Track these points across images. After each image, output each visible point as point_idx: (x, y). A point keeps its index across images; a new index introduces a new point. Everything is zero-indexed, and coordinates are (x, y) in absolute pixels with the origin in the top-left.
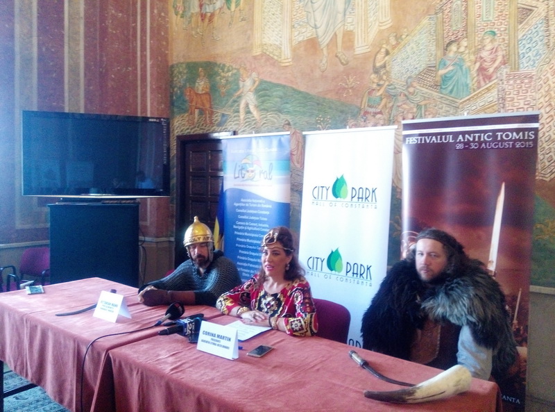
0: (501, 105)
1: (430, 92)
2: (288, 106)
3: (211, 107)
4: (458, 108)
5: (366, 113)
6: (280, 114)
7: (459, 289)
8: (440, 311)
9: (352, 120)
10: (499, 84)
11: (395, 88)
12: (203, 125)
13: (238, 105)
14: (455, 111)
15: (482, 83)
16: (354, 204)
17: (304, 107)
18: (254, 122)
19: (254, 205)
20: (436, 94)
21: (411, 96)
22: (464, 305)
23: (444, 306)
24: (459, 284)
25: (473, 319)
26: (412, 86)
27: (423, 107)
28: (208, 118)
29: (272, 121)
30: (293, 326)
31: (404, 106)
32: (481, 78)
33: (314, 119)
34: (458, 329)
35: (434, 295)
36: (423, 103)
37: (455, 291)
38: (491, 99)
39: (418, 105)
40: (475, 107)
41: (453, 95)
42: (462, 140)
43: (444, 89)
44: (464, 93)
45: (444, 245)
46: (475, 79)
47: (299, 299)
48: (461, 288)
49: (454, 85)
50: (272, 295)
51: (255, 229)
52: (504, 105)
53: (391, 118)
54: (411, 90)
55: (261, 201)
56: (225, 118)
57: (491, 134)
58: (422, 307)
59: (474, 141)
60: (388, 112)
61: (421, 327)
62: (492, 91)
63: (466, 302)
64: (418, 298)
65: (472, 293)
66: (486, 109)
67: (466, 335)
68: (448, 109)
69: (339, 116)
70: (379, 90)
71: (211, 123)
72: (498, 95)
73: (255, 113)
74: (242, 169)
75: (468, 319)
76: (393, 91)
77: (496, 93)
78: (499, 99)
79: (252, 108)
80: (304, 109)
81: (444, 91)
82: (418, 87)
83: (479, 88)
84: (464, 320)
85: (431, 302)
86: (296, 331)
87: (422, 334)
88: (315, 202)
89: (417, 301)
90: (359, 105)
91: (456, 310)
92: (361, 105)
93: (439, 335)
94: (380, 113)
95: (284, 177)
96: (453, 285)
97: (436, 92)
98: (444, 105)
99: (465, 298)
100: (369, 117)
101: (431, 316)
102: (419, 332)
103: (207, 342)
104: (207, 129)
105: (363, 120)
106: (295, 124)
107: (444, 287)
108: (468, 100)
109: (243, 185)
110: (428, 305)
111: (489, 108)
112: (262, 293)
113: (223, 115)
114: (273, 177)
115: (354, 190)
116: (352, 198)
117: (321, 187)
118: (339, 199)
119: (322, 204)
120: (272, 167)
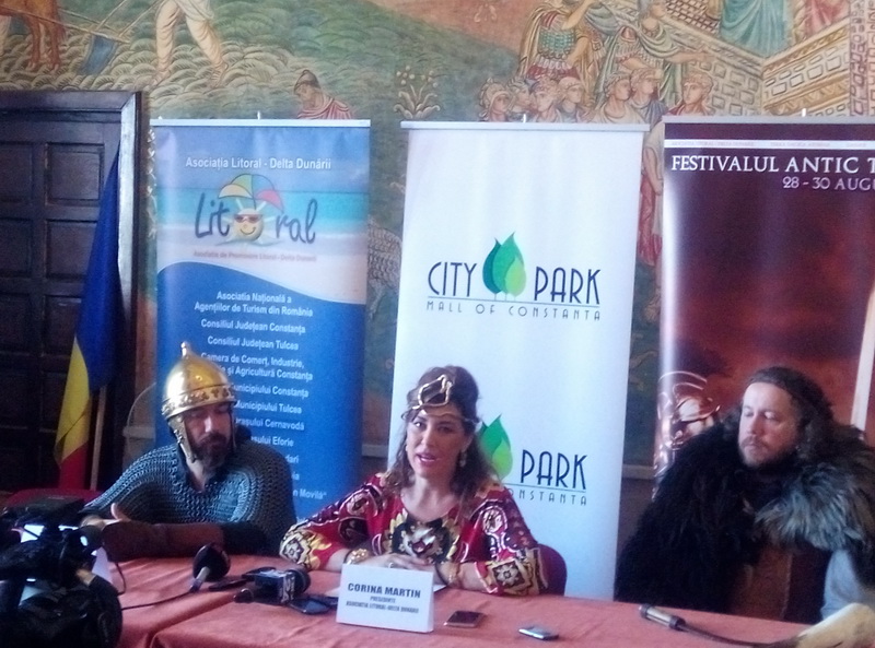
0: (857, 78)
1: (696, 33)
2: (312, 32)
3: (54, 13)
4: (761, 77)
5: (535, 70)
6: (287, 54)
7: (828, 480)
8: (792, 525)
9: (498, 86)
10: (853, 29)
11: (611, 14)
12: (25, 64)
13: (152, 18)
14: (753, 84)
15: (817, 23)
16: (541, 309)
17: (360, 40)
18: (204, 69)
19: (258, 310)
20: (710, 39)
21: (648, 39)
22: (840, 510)
23: (800, 515)
24: (828, 471)
25: (856, 535)
26: (652, 14)
27: (679, 67)
28: (43, 47)
29: (260, 72)
30: (501, 577)
31: (633, 62)
32: (814, 11)
33: (389, 75)
34: (825, 557)
35: (780, 494)
36: (678, 59)
37: (821, 484)
38: (836, 63)
39: (665, 63)
40: (799, 79)
41: (748, 46)
42: (796, 170)
43: (730, 29)
44: (776, 44)
45: (794, 397)
46: (801, 13)
47: (499, 524)
48: (831, 478)
49: (753, 22)
50: (429, 525)
51: (260, 372)
52: (863, 79)
53: (601, 89)
54: (650, 23)
55: (279, 299)
56: (107, 50)
57: (856, 159)
58: (758, 520)
59: (821, 173)
60: (594, 73)
61: (754, 561)
62: (839, 44)
63: (842, 503)
64: (747, 504)
65: (852, 486)
66: (823, 85)
67: (841, 569)
68: (737, 78)
69: (462, 73)
70: (568, 16)
71: (56, 59)
72: (851, 54)
73: (208, 45)
74: (222, 211)
75: (847, 536)
76: (605, 21)
77: (847, 49)
78: (853, 64)
79: (195, 28)
80: (362, 46)
81: (727, 35)
82: (667, 18)
83: (808, 34)
84: (840, 539)
85: (776, 509)
86: (508, 586)
87: (755, 574)
88: (436, 302)
89: (745, 510)
90: (517, 48)
91: (824, 520)
92: (522, 49)
93: (788, 575)
94: (573, 73)
95: (352, 236)
96: (816, 475)
97: (710, 34)
98: (729, 69)
99: (839, 496)
100: (543, 80)
101: (774, 536)
102: (750, 570)
103: (360, 605)
104: (40, 76)
105: (526, 88)
106: (332, 84)
107: (799, 478)
108: (785, 60)
109: (223, 255)
110: (768, 515)
111: (831, 83)
112: (399, 520)
113: (99, 42)
114: (317, 236)
115: (540, 273)
116: (537, 292)
117: (452, 264)
118: (501, 295)
119: (455, 308)
120: (316, 208)
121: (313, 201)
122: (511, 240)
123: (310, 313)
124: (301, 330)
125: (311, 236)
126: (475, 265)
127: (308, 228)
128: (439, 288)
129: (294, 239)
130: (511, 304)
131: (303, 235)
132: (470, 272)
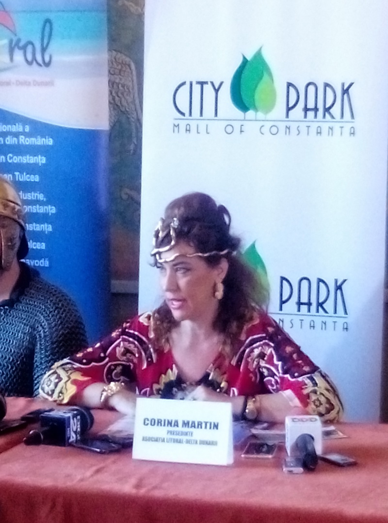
16: (294, 126)
55: (16, 127)
88: (183, 124)
103: (156, 440)
114: (54, 59)
115: (291, 89)
116: (289, 109)
117: (198, 83)
118: (251, 114)
119: (202, 129)
120: (51, 29)
121: (48, 21)
122: (258, 56)
123: (50, 142)
124: (41, 160)
125: (47, 59)
126: (221, 84)
127: (44, 50)
128: (185, 108)
129: (29, 63)
130: (262, 123)
131: (39, 58)
132: (217, 91)
